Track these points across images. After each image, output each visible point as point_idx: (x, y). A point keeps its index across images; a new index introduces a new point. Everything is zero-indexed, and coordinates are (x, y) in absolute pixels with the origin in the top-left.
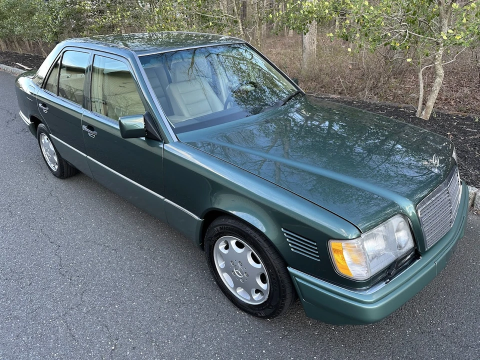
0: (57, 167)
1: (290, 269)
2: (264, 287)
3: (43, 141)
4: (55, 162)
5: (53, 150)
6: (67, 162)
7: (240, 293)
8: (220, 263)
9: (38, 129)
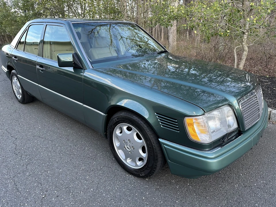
0: (21, 96)
1: (161, 140)
2: (144, 155)
3: (14, 81)
4: (20, 93)
5: (19, 85)
6: (26, 92)
7: (129, 163)
8: (117, 143)
9: (11, 73)
